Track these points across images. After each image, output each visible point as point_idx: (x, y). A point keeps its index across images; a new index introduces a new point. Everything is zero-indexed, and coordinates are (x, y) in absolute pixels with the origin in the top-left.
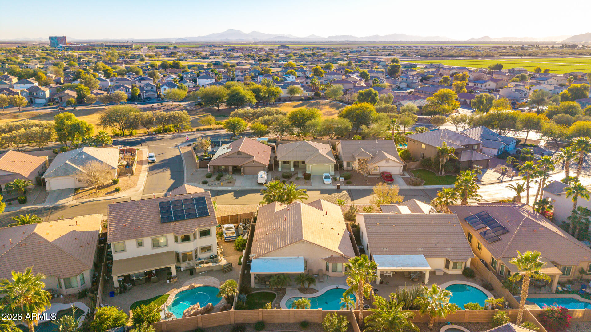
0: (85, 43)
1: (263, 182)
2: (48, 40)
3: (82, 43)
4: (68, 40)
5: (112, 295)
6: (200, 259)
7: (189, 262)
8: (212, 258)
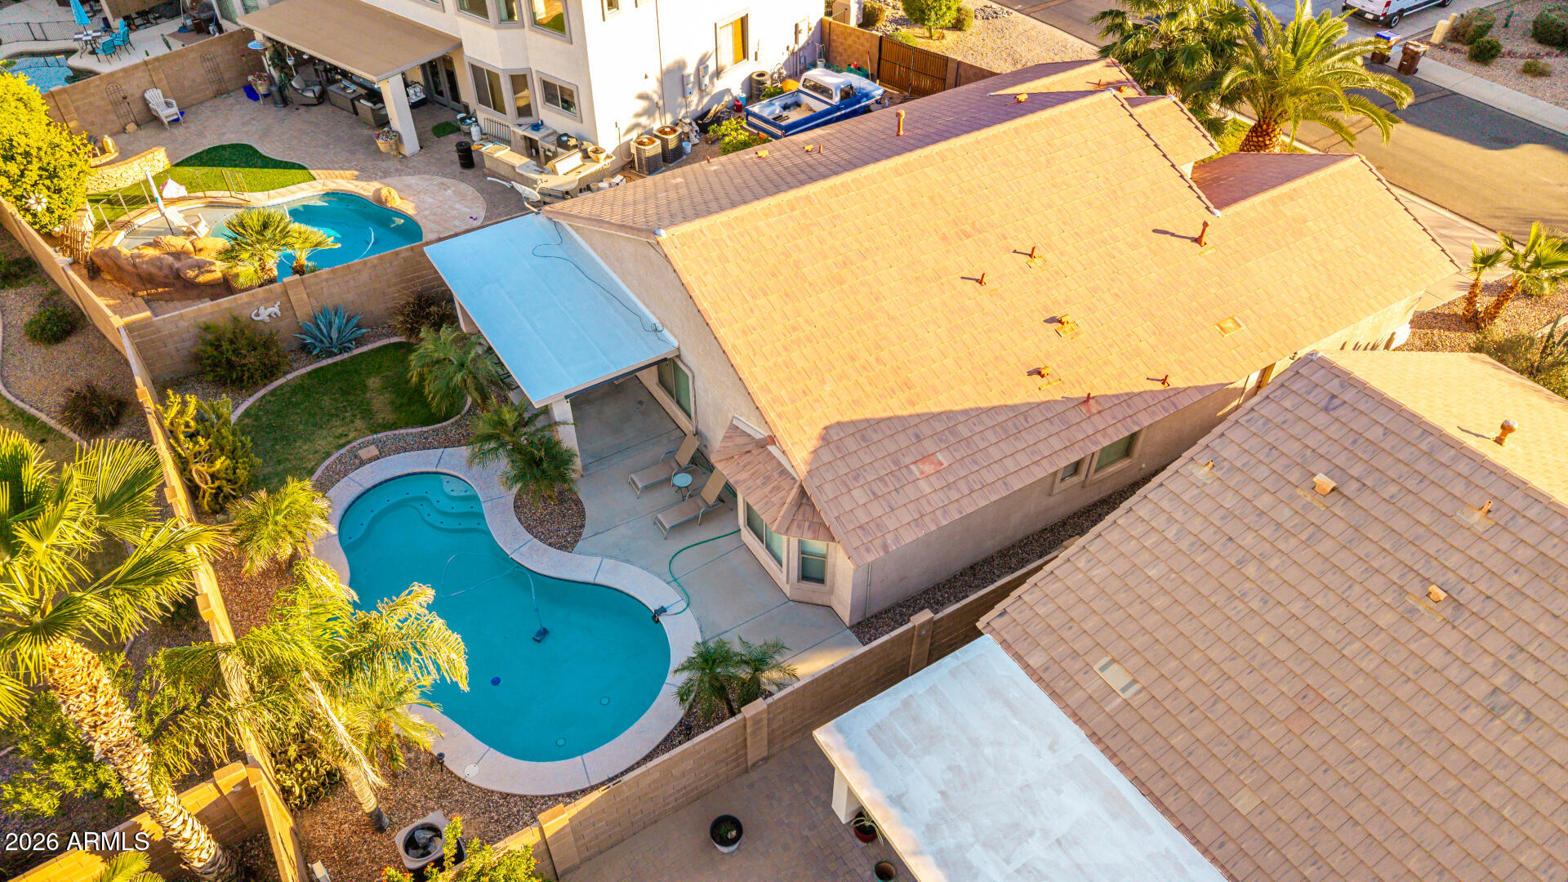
5: (252, 94)
6: (536, 127)
7: (496, 116)
8: (562, 142)
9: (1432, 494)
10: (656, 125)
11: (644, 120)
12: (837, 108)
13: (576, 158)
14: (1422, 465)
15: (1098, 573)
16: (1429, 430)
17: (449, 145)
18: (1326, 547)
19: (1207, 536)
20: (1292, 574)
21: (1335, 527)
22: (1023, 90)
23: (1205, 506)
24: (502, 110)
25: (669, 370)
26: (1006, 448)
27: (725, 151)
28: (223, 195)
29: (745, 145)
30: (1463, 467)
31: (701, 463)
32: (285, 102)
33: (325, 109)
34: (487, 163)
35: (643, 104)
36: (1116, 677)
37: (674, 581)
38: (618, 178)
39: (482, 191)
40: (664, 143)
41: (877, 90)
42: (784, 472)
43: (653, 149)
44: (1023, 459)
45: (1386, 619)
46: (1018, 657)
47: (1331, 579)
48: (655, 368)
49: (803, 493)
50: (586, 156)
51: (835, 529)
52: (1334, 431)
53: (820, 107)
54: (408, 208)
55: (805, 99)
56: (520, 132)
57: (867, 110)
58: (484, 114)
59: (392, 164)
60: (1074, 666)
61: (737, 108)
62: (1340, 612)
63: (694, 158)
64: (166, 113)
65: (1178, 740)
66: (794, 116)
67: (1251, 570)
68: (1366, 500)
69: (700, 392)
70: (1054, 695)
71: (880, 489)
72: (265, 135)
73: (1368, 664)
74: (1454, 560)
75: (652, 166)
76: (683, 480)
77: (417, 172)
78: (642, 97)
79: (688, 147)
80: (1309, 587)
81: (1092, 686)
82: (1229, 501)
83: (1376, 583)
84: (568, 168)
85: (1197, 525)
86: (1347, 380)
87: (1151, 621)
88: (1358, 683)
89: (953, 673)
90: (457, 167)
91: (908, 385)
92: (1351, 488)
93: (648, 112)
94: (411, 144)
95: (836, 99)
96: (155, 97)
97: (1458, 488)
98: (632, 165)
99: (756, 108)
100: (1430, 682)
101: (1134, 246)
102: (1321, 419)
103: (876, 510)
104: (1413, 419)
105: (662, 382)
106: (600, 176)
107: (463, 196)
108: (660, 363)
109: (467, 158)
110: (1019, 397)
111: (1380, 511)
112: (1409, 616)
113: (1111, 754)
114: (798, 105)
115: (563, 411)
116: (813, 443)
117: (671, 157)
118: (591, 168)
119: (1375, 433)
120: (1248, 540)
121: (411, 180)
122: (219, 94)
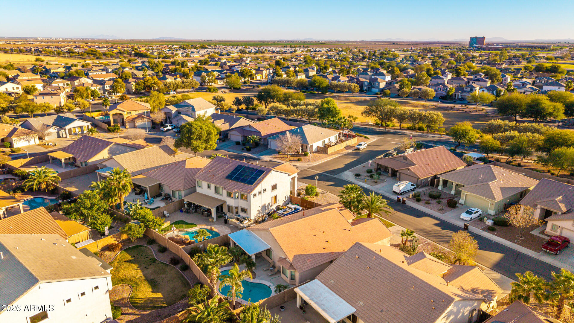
0: (501, 44)
1: (397, 191)
2: (469, 40)
3: (498, 44)
4: (486, 41)
5: (181, 211)
6: (239, 216)
7: (231, 214)
8: (244, 219)
9: (369, 257)
10: (261, 215)
11: (258, 215)
12: (293, 212)
13: (247, 221)
14: (368, 254)
15: (330, 270)
16: (369, 250)
17: (222, 220)
18: (357, 264)
19: (344, 264)
20: (353, 267)
21: (358, 262)
22: (323, 208)
23: (343, 261)
24: (233, 213)
25: (268, 252)
26: (320, 258)
27: (274, 219)
28: (182, 229)
29: (277, 218)
30: (373, 254)
31: (274, 267)
32: (188, 213)
33: (196, 214)
34: (230, 222)
35: (258, 212)
36: (332, 281)
37: (271, 282)
38: (254, 224)
39: (229, 227)
40: (262, 218)
41: (301, 208)
42: (288, 262)
43: (260, 219)
44: (323, 260)
45: (363, 271)
46: (320, 281)
47: (357, 267)
48: (266, 251)
49: (291, 264)
50: (249, 221)
51: (296, 269)
52: (359, 251)
53: (290, 211)
54: (217, 230)
55: (287, 210)
56: (236, 217)
57: (299, 212)
58: (229, 214)
59: (212, 223)
60: (327, 281)
61: (275, 212)
62: (358, 271)
63: (267, 221)
64: (167, 215)
65: (339, 287)
66: (285, 213)
67: (348, 268)
68: (362, 258)
69: (274, 254)
70: (325, 284)
71: (302, 263)
72: (186, 218)
73: (360, 276)
74: (371, 264)
75: (260, 222)
76: (271, 269)
77: (216, 224)
78: (258, 211)
79: (266, 219)
80: (355, 269)
81: (329, 283)
82: (346, 260)
83: (362, 267)
84: (246, 222)
85: (342, 263)
86: (361, 245)
87: (337, 275)
88: (359, 278)
89: (312, 283)
90: (224, 224)
91: (305, 250)
92: (360, 257)
93: (259, 214)
94: (215, 220)
95: (293, 210)
96: (165, 212)
97: (372, 256)
98: (256, 222)
99: (279, 212)
100: (367, 277)
101: (340, 231)
102: (358, 250)
103: (302, 266)
104: (368, 249)
105: (267, 255)
106: (251, 224)
107: (226, 228)
108: (267, 250)
109: (226, 222)
110: (322, 252)
111: (363, 259)
112: (365, 270)
113: (331, 289)
114: (286, 211)
115: (254, 257)
116: (293, 257)
117: (263, 221)
118: (250, 223)
119: (364, 251)
120: (348, 264)
121: (216, 226)
122: (175, 211)
